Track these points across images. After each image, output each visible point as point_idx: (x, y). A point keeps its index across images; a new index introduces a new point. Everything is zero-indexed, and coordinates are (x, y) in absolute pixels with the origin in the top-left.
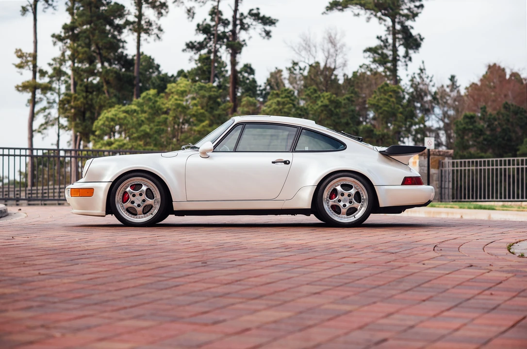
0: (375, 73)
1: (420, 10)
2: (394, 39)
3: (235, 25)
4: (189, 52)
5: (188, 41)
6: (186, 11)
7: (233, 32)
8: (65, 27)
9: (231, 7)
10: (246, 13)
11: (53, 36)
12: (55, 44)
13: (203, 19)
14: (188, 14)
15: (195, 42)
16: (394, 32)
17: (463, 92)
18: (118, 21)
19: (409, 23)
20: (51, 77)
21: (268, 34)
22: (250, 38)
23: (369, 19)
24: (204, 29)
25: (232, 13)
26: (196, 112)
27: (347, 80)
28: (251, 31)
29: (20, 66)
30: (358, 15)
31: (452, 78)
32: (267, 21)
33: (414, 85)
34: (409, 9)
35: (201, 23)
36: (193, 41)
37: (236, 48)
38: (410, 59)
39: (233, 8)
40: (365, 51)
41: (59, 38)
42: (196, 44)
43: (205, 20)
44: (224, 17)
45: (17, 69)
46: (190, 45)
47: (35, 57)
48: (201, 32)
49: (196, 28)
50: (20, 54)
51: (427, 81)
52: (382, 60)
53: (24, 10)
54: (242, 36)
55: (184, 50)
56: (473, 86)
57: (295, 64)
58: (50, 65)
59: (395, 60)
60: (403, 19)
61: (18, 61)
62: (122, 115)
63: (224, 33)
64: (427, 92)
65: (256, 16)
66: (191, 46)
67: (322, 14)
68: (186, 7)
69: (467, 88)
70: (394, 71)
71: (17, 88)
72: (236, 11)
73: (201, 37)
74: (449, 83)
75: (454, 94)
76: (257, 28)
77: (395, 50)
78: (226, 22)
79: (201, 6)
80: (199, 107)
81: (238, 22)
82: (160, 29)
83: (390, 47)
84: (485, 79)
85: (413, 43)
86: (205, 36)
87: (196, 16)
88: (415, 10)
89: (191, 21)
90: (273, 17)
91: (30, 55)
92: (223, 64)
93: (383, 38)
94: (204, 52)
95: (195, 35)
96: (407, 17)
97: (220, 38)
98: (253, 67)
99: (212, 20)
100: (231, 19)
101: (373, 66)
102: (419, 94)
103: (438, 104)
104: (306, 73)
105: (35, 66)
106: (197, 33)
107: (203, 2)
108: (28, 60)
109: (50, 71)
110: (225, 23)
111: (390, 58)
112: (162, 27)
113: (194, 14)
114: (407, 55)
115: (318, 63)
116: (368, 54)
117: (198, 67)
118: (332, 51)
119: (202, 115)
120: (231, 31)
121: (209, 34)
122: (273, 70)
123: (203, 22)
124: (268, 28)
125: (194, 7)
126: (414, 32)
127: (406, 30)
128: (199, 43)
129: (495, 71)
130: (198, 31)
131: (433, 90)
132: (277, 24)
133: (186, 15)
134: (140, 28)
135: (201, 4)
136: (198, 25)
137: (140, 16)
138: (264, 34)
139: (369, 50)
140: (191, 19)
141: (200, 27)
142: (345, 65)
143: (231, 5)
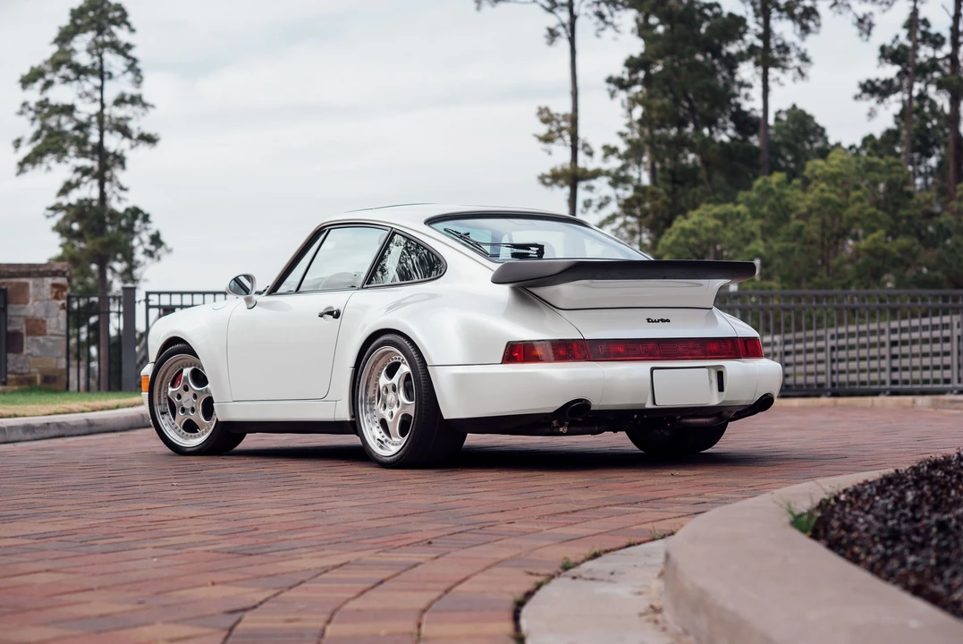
3: (956, 45)
4: (867, 100)
5: (864, 81)
6: (856, 21)
7: (953, 56)
8: (633, 64)
9: (947, 11)
11: (610, 80)
12: (612, 95)
13: (892, 36)
14: (860, 28)
15: (877, 80)
18: (733, 48)
20: (626, 156)
24: (890, 54)
25: (950, 22)
29: (547, 139)
35: (888, 42)
36: (873, 78)
37: (959, 89)
39: (952, 11)
41: (621, 84)
42: (878, 84)
43: (897, 37)
44: (933, 30)
45: (542, 145)
46: (869, 86)
47: (574, 119)
48: (889, 60)
49: (878, 53)
50: (546, 116)
53: (553, 34)
55: (857, 97)
58: (622, 135)
61: (543, 129)
62: (711, 223)
63: (934, 61)
66: (871, 88)
68: (855, 14)
71: (542, 179)
72: (957, 16)
73: (890, 71)
78: (938, 39)
79: (884, 11)
80: (867, 204)
81: (961, 39)
82: (804, 58)
86: (897, 68)
87: (874, 31)
89: (867, 40)
91: (565, 117)
94: (898, 99)
95: (878, 67)
99: (910, 36)
100: (947, 34)
105: (574, 138)
106: (881, 63)
107: (887, 3)
108: (562, 127)
109: (623, 147)
110: (937, 42)
112: (810, 54)
113: (871, 25)
119: (873, 217)
120: (948, 56)
121: (904, 64)
123: (894, 42)
125: (871, 14)
128: (885, 82)
130: (883, 60)
133: (856, 30)
134: (768, 57)
135: (884, 7)
136: (883, 49)
137: (766, 35)
140: (865, 36)
141: (887, 53)
143: (946, 6)
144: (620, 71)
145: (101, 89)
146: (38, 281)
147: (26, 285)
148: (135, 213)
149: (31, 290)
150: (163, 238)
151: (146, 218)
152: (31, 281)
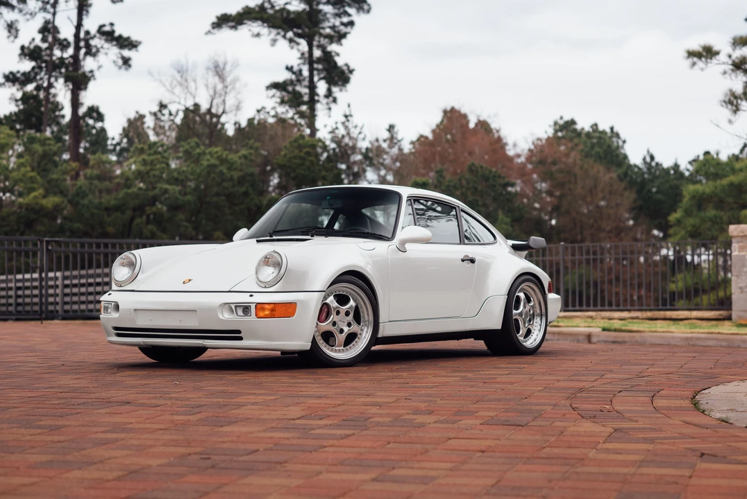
0: (281, 121)
1: (348, 29)
2: (311, 70)
3: (77, 48)
4: (9, 87)
5: (7, 73)
6: (5, 25)
7: (75, 57)
9: (71, 21)
10: (93, 31)
13: (29, 39)
14: (9, 32)
15: (18, 72)
16: (310, 61)
17: (407, 148)
19: (333, 48)
21: (126, 62)
22: (100, 67)
23: (274, 41)
24: (30, 53)
25: (73, 31)
26: (24, 175)
27: (239, 130)
28: (101, 57)
30: (258, 35)
31: (391, 128)
32: (125, 43)
33: (335, 140)
34: (333, 28)
35: (27, 44)
36: (15, 70)
37: (79, 82)
38: (335, 100)
39: (75, 23)
40: (268, 88)
42: (18, 75)
43: (33, 40)
44: (62, 36)
46: (11, 76)
48: (27, 58)
49: (19, 51)
51: (354, 133)
52: (294, 100)
54: (88, 64)
56: (422, 140)
57: (163, 106)
59: (312, 102)
60: (324, 41)
63: (62, 59)
64: (354, 149)
65: (108, 35)
66: (11, 78)
67: (206, 34)
68: (5, 21)
69: (412, 143)
70: (311, 117)
72: (79, 26)
73: (27, 65)
74: (386, 135)
75: (395, 151)
76: (110, 53)
77: (312, 87)
78: (65, 43)
79: (28, 20)
81: (82, 44)
83: (306, 83)
84: (440, 130)
85: (338, 76)
86: (33, 64)
87: (20, 34)
88: (343, 29)
89: (13, 42)
90: (134, 38)
92: (57, 107)
93: (296, 69)
94: (30, 88)
95: (19, 62)
96: (331, 39)
97: (54, 67)
98: (102, 110)
99: (44, 40)
100: (71, 39)
101: (281, 110)
102: (344, 150)
103: (371, 165)
104: (178, 120)
106: (21, 59)
107: (31, 14)
110: (64, 45)
111: (306, 98)
113: (17, 31)
114: (329, 94)
115: (197, 106)
116: (274, 91)
117: (20, 111)
118: (220, 86)
119: (32, 180)
120: (71, 57)
121: (39, 61)
122: (132, 116)
123: (30, 43)
124: (126, 53)
125: (17, 21)
126: (340, 61)
127: (328, 58)
128: (24, 74)
129: (453, 118)
130: (23, 57)
131: (363, 145)
132: (140, 48)
133: (6, 33)
135: (28, 16)
136: (23, 48)
138: (120, 62)
139: (275, 86)
140: (12, 38)
141: (26, 51)
142: (238, 108)
143: (71, 18)
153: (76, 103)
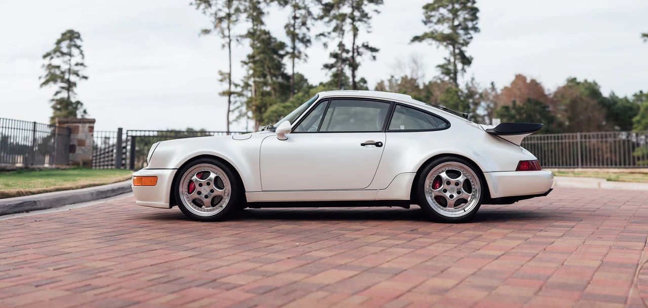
0: (443, 82)
1: (470, 40)
2: (455, 59)
3: (353, 53)
4: (325, 70)
5: (324, 63)
6: (323, 44)
7: (353, 57)
8: (250, 57)
10: (360, 45)
11: (242, 62)
12: (242, 66)
13: (334, 49)
14: (324, 46)
16: (454, 55)
17: (499, 91)
18: (282, 52)
19: (464, 48)
20: (243, 87)
21: (374, 58)
22: (363, 60)
23: (438, 47)
24: (335, 56)
25: (352, 45)
27: (425, 86)
28: (364, 56)
29: (221, 81)
30: (431, 44)
31: (492, 84)
32: (373, 50)
33: (468, 88)
34: (464, 40)
35: (332, 52)
36: (328, 63)
37: (354, 66)
38: (465, 71)
39: (352, 42)
40: (436, 67)
41: (245, 63)
42: (329, 65)
44: (346, 48)
45: (220, 82)
47: (230, 75)
48: (333, 57)
49: (329, 55)
50: (221, 74)
51: (476, 86)
52: (447, 72)
53: (223, 46)
54: (358, 59)
55: (322, 69)
56: (506, 88)
57: (392, 77)
58: (242, 80)
59: (456, 72)
60: (460, 46)
61: (220, 77)
62: (281, 109)
63: (347, 57)
64: (476, 93)
65: (366, 47)
66: (327, 66)
69: (502, 90)
70: (455, 79)
71: (220, 94)
72: (354, 44)
73: (333, 61)
74: (490, 86)
75: (493, 93)
76: (367, 54)
77: (455, 66)
81: (355, 51)
82: (306, 56)
83: (452, 64)
84: (514, 83)
85: (467, 61)
86: (335, 60)
87: (328, 48)
88: (468, 40)
90: (377, 47)
91: (227, 74)
92: (347, 78)
93: (448, 58)
94: (334, 70)
95: (329, 59)
96: (463, 45)
97: (344, 61)
98: (366, 79)
99: (339, 50)
100: (351, 49)
101: (442, 76)
102: (471, 94)
103: (483, 100)
104: (399, 82)
105: (230, 80)
107: (333, 39)
108: (227, 77)
109: (242, 84)
110: (348, 52)
111: (453, 71)
112: (308, 55)
113: (327, 46)
114: (463, 70)
115: (406, 76)
116: (438, 69)
117: (332, 80)
118: (415, 68)
120: (351, 56)
121: (338, 59)
122: (379, 81)
123: (334, 51)
124: (374, 54)
126: (467, 55)
127: (462, 54)
128: (331, 64)
129: (520, 78)
130: (331, 57)
131: (480, 91)
132: (379, 51)
134: (295, 55)
136: (331, 54)
137: (294, 48)
138: (372, 58)
139: (439, 66)
140: (325, 49)
142: (423, 76)
144: (246, 59)
145: (70, 60)
146: (84, 125)
147: (78, 127)
148: (78, 103)
149: (81, 129)
150: (87, 111)
151: (82, 104)
152: (80, 125)
153: (354, 76)
